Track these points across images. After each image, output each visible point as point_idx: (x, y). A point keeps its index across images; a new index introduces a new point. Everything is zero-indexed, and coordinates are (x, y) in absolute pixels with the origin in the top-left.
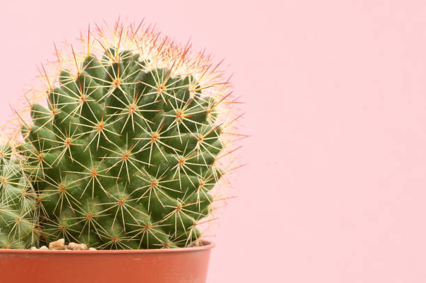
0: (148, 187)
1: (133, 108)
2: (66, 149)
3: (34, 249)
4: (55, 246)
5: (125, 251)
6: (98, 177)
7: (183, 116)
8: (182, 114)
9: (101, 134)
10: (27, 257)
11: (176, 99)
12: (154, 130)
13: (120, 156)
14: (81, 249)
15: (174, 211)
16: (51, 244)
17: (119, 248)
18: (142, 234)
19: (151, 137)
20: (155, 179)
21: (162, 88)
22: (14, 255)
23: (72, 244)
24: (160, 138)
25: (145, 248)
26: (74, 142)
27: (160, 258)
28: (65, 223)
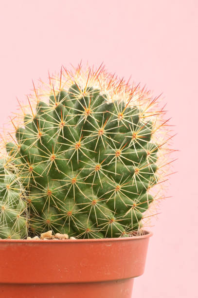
0: (114, 191)
1: (101, 131)
2: (52, 162)
3: (29, 239)
4: (45, 236)
5: (95, 240)
6: (77, 183)
7: (137, 137)
8: (136, 135)
9: (79, 150)
10: (31, 245)
11: (133, 124)
12: (118, 148)
13: (93, 167)
14: (65, 239)
15: (131, 209)
16: (42, 235)
17: (91, 237)
18: (107, 226)
19: (115, 153)
20: (119, 185)
21: (121, 116)
22: (21, 244)
23: (58, 235)
24: (122, 153)
25: (110, 237)
26: (58, 157)
27: (124, 244)
28: (50, 218)
